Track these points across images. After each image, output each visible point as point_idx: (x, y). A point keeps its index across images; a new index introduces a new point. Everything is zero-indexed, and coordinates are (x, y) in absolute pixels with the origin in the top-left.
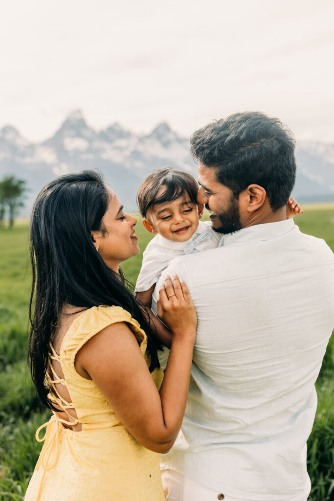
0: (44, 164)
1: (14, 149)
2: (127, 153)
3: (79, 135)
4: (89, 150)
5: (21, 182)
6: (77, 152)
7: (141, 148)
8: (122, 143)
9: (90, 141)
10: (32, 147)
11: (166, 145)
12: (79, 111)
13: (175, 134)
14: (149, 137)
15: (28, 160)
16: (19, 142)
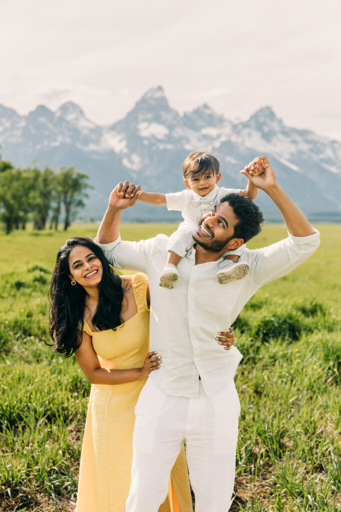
0: (112, 152)
1: (75, 132)
2: (217, 144)
3: (158, 120)
4: (169, 139)
5: (82, 177)
6: (154, 139)
7: (234, 138)
8: (212, 131)
9: (171, 127)
10: (98, 131)
11: (267, 137)
12: (160, 88)
13: (280, 121)
14: (245, 125)
15: (92, 147)
16: (82, 123)
